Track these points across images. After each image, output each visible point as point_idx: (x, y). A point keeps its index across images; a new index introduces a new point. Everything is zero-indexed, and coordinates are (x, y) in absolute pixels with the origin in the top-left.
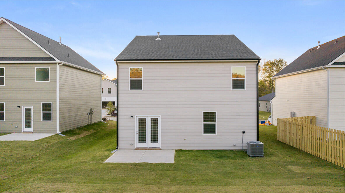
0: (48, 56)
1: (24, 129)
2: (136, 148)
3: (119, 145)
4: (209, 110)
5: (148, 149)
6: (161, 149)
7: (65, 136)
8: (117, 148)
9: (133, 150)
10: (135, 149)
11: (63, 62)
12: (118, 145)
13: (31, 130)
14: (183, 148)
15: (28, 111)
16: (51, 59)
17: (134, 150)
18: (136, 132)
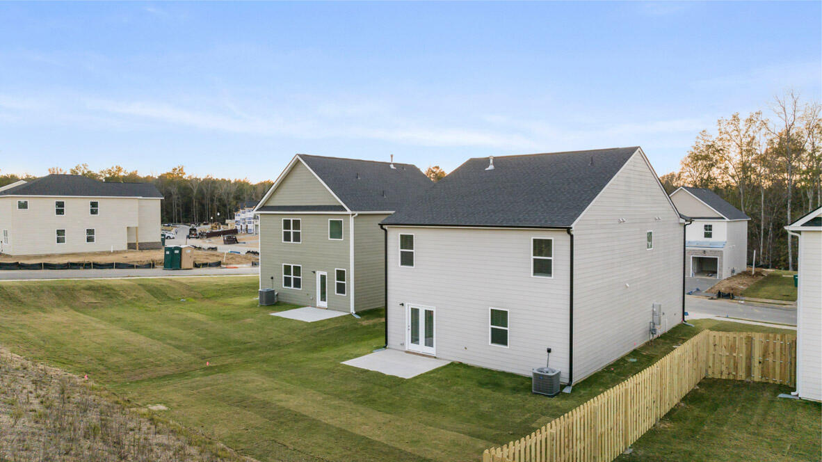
0: (337, 204)
1: (320, 303)
2: (407, 349)
3: (388, 343)
4: (498, 307)
5: (420, 355)
6: (435, 358)
7: (359, 317)
8: (385, 347)
9: (401, 352)
10: (407, 352)
11: (357, 213)
12: (386, 343)
13: (325, 304)
14: (464, 362)
15: (323, 278)
16: (342, 208)
17: (404, 353)
18: (407, 327)
